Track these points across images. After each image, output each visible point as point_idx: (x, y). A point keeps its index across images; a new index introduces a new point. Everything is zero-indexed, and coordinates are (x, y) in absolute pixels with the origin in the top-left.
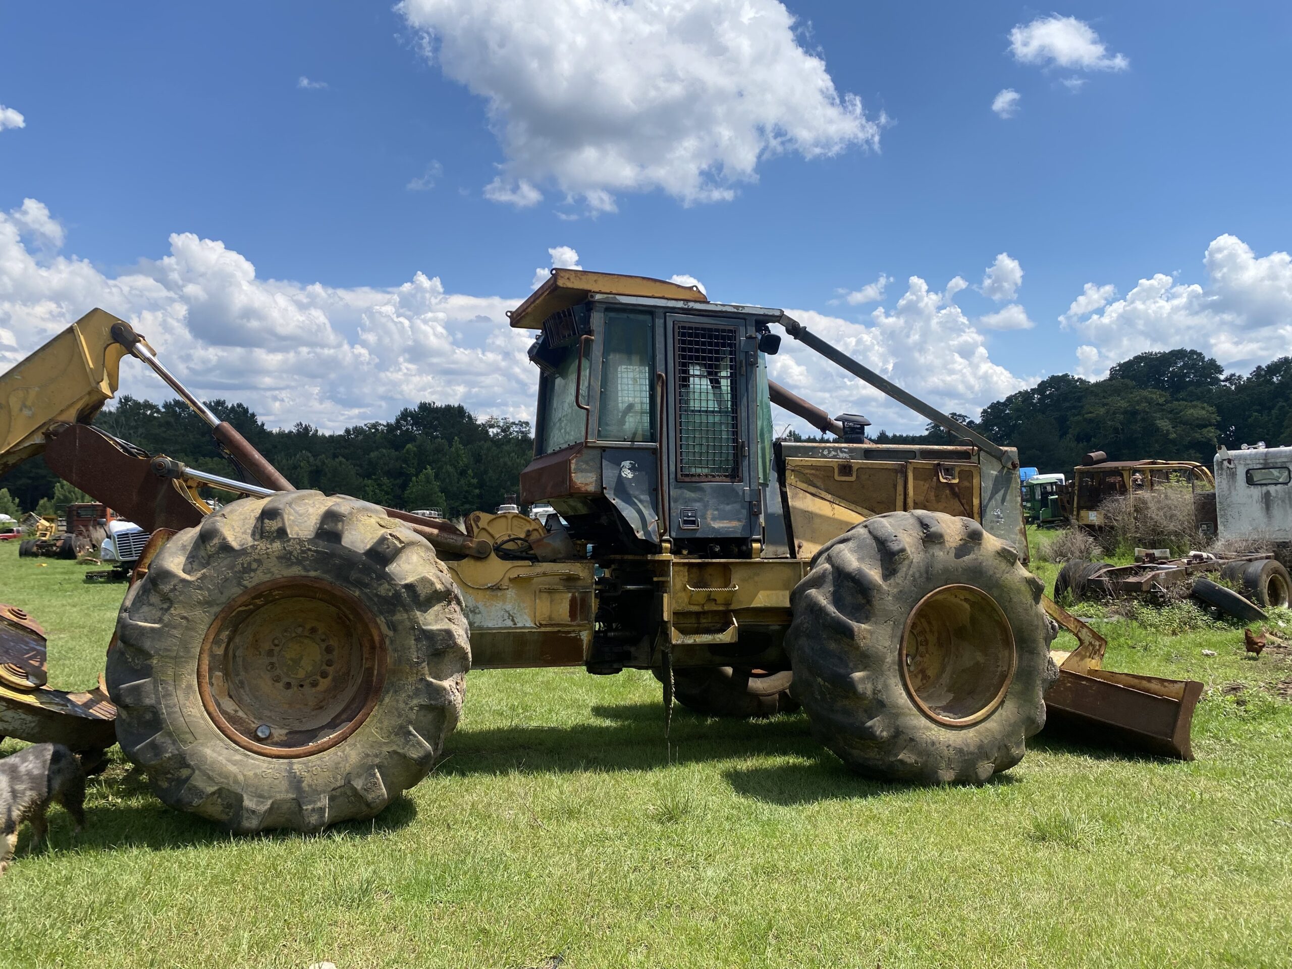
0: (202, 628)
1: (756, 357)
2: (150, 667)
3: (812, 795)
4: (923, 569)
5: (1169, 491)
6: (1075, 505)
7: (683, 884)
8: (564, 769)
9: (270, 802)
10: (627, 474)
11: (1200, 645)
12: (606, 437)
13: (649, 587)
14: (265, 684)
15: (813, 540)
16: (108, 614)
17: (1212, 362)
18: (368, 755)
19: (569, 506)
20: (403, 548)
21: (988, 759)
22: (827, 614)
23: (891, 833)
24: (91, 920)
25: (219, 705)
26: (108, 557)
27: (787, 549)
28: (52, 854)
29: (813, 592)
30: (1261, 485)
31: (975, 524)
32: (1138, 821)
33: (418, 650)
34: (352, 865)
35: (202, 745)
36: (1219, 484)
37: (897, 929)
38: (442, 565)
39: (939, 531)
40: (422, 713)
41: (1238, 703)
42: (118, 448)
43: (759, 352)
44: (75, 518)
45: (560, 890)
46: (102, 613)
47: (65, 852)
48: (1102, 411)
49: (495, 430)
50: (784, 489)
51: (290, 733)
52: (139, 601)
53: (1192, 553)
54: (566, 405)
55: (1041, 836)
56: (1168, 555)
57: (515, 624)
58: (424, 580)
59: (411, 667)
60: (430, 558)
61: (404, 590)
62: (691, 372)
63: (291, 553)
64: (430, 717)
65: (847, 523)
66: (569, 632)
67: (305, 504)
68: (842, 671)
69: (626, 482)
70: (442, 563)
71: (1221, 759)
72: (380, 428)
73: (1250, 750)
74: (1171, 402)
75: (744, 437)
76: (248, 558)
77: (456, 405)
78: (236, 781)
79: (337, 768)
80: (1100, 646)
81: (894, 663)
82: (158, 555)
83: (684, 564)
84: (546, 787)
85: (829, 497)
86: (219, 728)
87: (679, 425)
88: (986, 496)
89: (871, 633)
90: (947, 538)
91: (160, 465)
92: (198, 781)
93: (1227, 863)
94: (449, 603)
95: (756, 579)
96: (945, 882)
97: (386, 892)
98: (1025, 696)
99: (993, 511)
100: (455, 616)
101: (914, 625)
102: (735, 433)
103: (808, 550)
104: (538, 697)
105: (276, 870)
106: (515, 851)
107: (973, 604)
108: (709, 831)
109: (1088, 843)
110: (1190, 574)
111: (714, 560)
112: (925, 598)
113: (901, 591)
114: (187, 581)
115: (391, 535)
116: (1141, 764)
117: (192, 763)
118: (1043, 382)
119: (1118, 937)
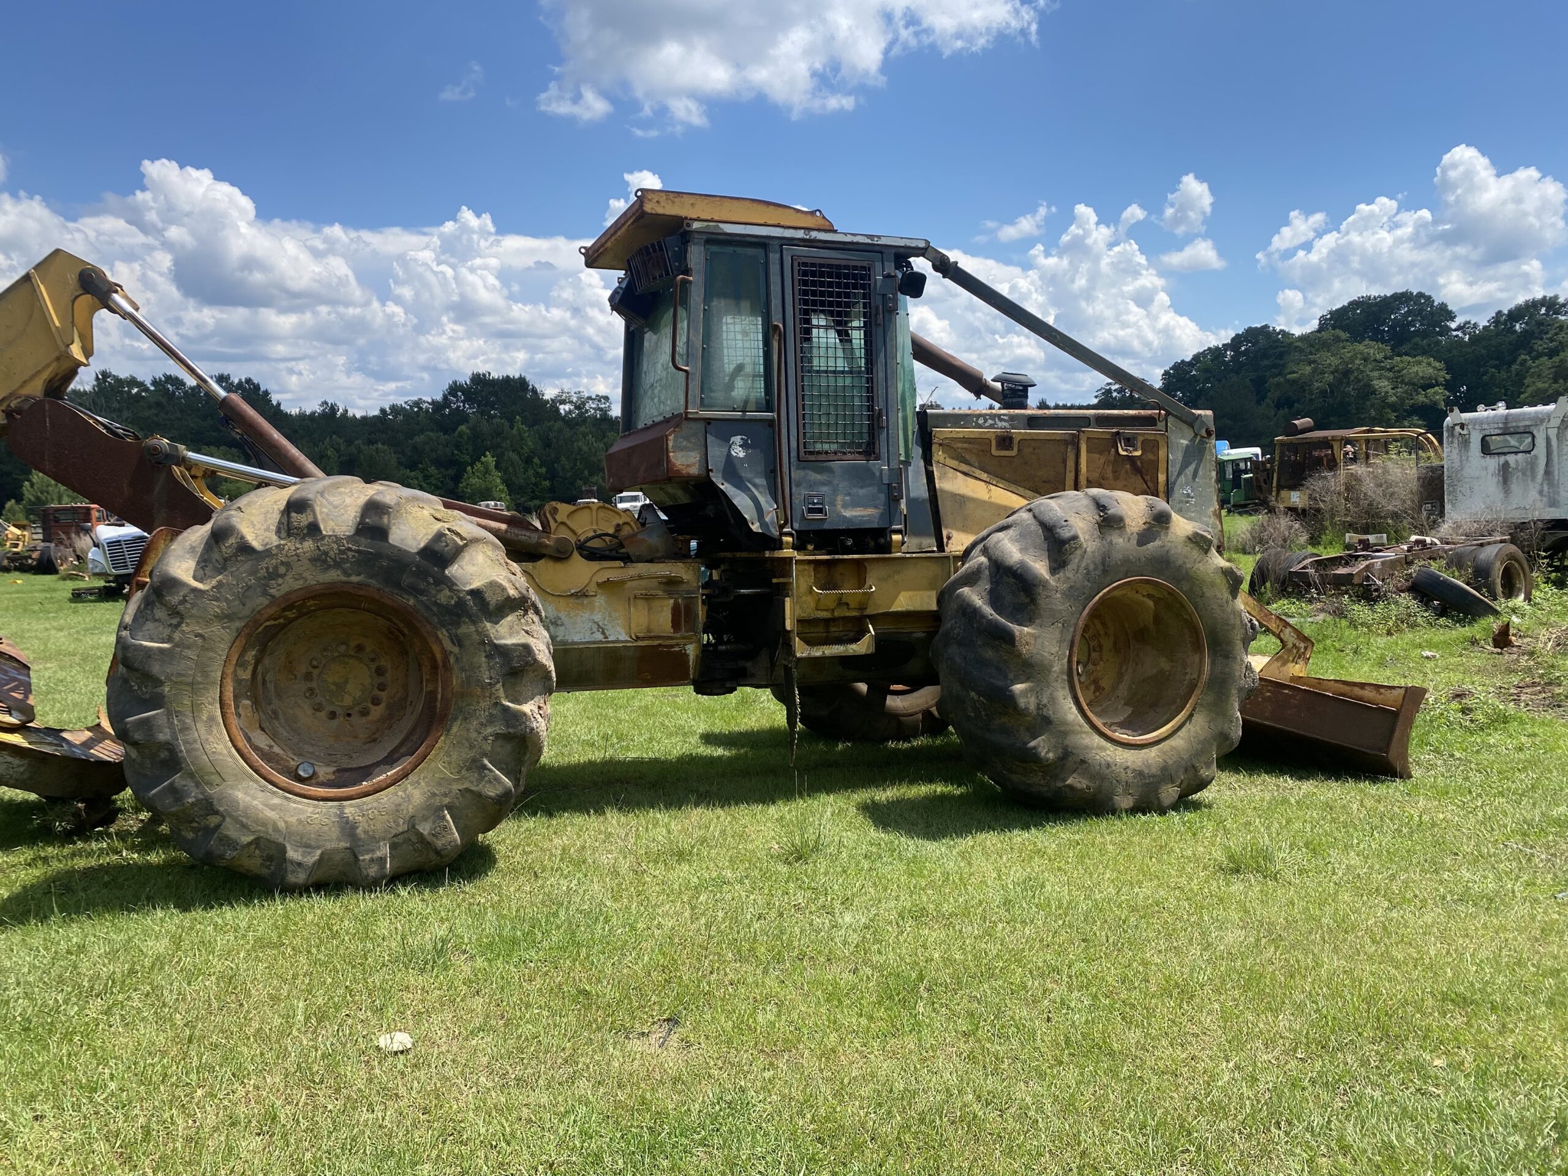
0: (223, 648)
1: (895, 301)
2: (162, 696)
3: (965, 828)
4: (1098, 560)
5: (1389, 464)
6: (1274, 485)
7: (818, 931)
8: (671, 805)
9: (319, 852)
10: (738, 452)
11: (1420, 646)
12: (710, 406)
13: (767, 590)
14: (304, 714)
15: (965, 529)
16: (104, 639)
17: (1443, 307)
18: (434, 795)
19: (667, 494)
20: (466, 545)
21: (1173, 782)
22: (983, 616)
23: (1059, 869)
24: (112, 993)
25: (249, 740)
26: (97, 570)
27: (933, 541)
28: (60, 921)
29: (965, 590)
30: (1498, 454)
31: (1161, 504)
32: (1347, 847)
33: (490, 668)
34: (422, 923)
35: (232, 787)
36: (1449, 455)
37: (1070, 977)
38: (515, 566)
39: (1119, 513)
40: (499, 743)
41: (1463, 712)
42: (101, 428)
43: (900, 296)
44: (52, 523)
45: (672, 944)
46: (96, 638)
47: (73, 916)
48: (1308, 369)
49: (567, 407)
50: (930, 468)
51: (338, 771)
52: (141, 616)
53: (1414, 538)
54: (659, 366)
55: (1235, 868)
56: (1385, 541)
57: (606, 637)
58: (494, 585)
59: (482, 688)
60: (499, 558)
61: (469, 597)
62: (815, 322)
63: (326, 553)
64: (509, 747)
65: (1005, 508)
66: (672, 646)
67: (340, 494)
68: (1000, 683)
69: (736, 462)
70: (515, 564)
71: (1443, 776)
72: (424, 406)
73: (1477, 764)
74: (1391, 358)
75: (881, 403)
76: (274, 561)
77: (517, 376)
78: (276, 829)
79: (398, 811)
80: (1306, 648)
81: (1062, 672)
82: (160, 560)
83: (810, 562)
84: (650, 826)
85: (984, 476)
86: (251, 767)
87: (800, 389)
88: (1174, 470)
89: (1035, 637)
90: (1127, 521)
91: (155, 449)
92: (230, 830)
93: (1450, 892)
94: (526, 612)
95: (896, 577)
96: (1124, 922)
97: (465, 952)
98: (1218, 707)
99: (1182, 490)
100: (534, 627)
101: (1086, 628)
102: (870, 399)
103: (958, 541)
104: (635, 724)
105: (331, 930)
106: (616, 900)
107: (1157, 601)
108: (845, 872)
109: (1288, 874)
110: (1409, 563)
111: (845, 557)
112: (1100, 594)
113: (1071, 587)
114: (200, 591)
115: (449, 529)
116: (1351, 784)
117: (221, 809)
118: (1237, 335)
119: (1324, 977)
